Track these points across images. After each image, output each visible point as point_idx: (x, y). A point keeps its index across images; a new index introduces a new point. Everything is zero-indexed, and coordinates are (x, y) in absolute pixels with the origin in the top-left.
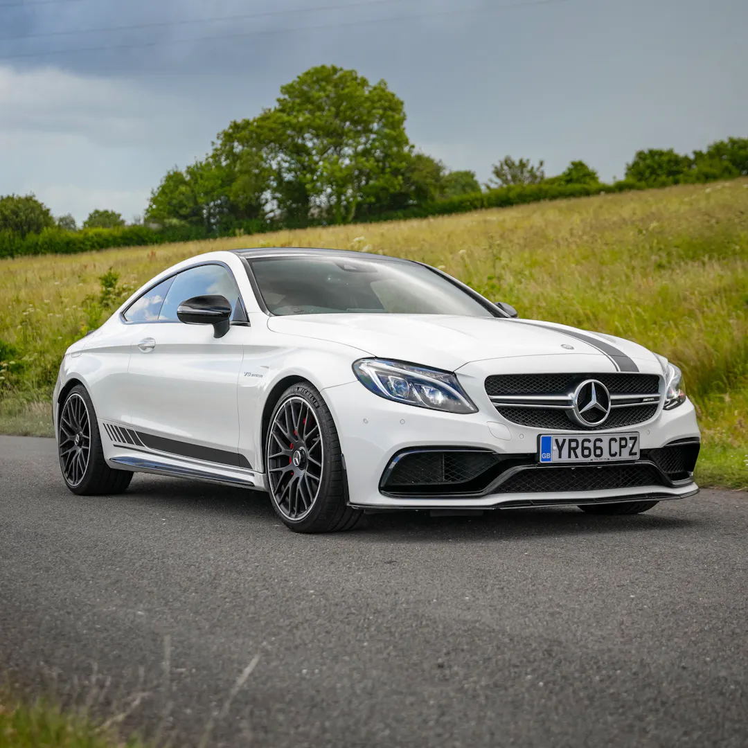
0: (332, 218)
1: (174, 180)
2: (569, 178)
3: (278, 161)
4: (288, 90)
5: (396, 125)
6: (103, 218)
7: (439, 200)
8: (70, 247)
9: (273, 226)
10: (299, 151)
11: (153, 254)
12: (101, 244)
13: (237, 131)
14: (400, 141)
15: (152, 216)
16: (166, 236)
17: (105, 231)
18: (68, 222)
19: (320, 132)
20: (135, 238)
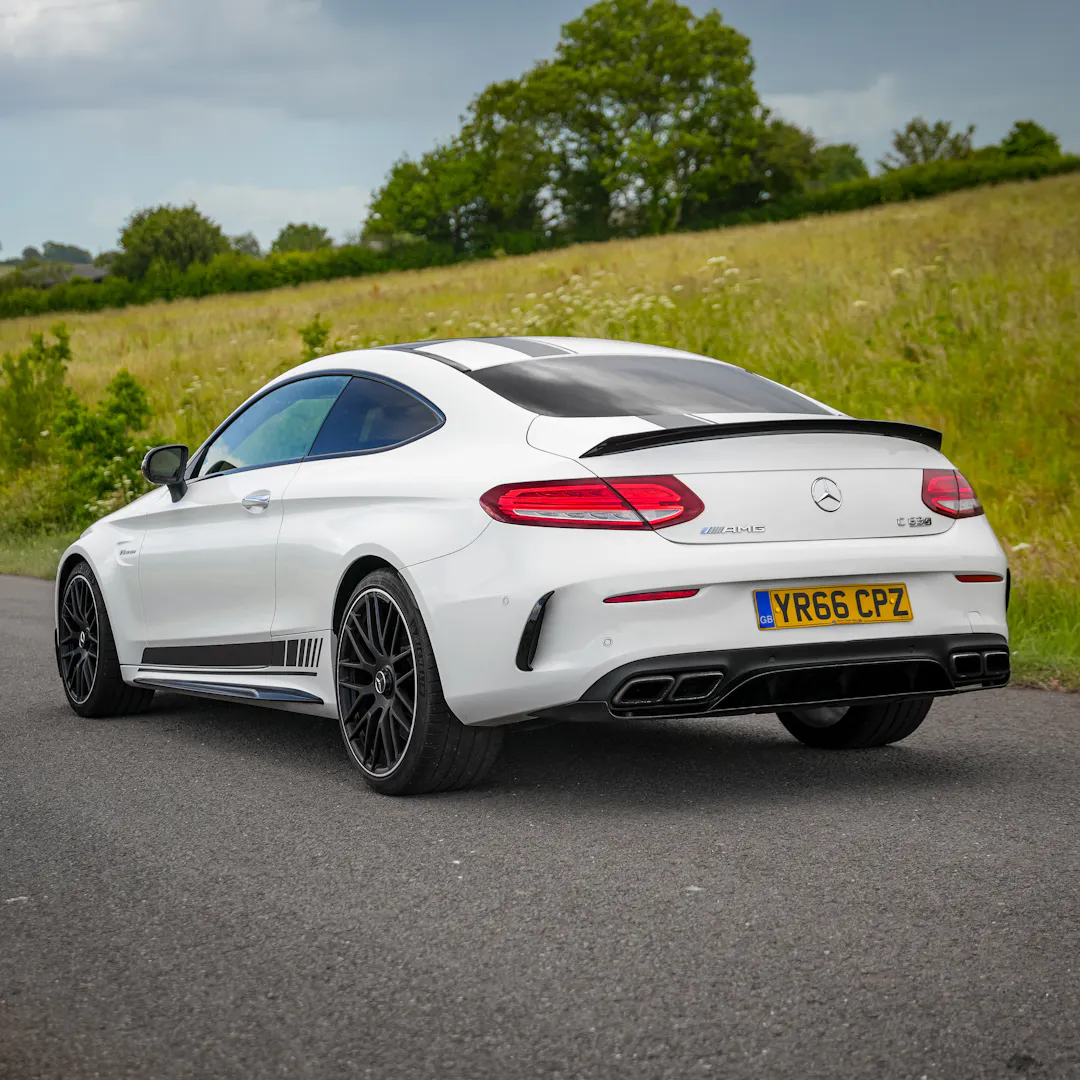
0: (646, 223)
1: (404, 175)
2: (1012, 148)
3: (563, 140)
4: (573, 30)
5: (739, 76)
6: (299, 236)
7: (811, 190)
8: (254, 279)
9: (557, 240)
10: (593, 124)
11: (376, 289)
12: (298, 277)
13: (495, 99)
14: (748, 101)
15: (372, 230)
16: (395, 260)
17: (304, 257)
18: (248, 244)
19: (623, 94)
20: (349, 265)
